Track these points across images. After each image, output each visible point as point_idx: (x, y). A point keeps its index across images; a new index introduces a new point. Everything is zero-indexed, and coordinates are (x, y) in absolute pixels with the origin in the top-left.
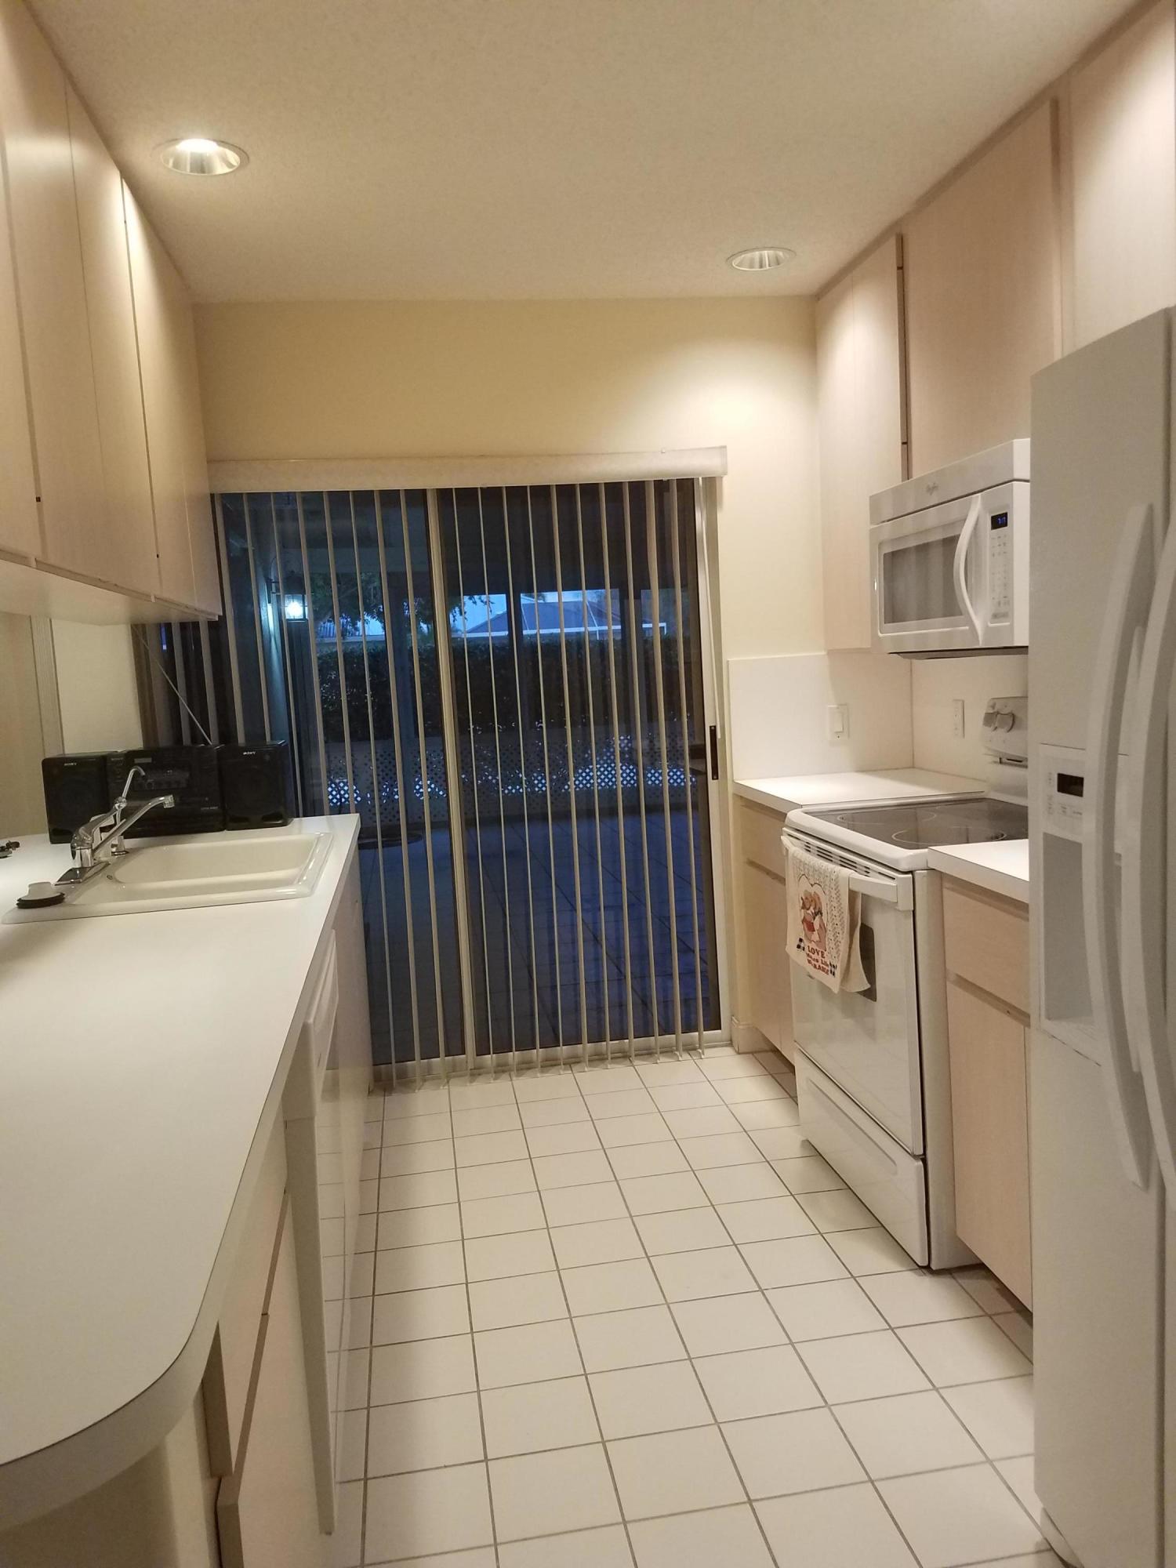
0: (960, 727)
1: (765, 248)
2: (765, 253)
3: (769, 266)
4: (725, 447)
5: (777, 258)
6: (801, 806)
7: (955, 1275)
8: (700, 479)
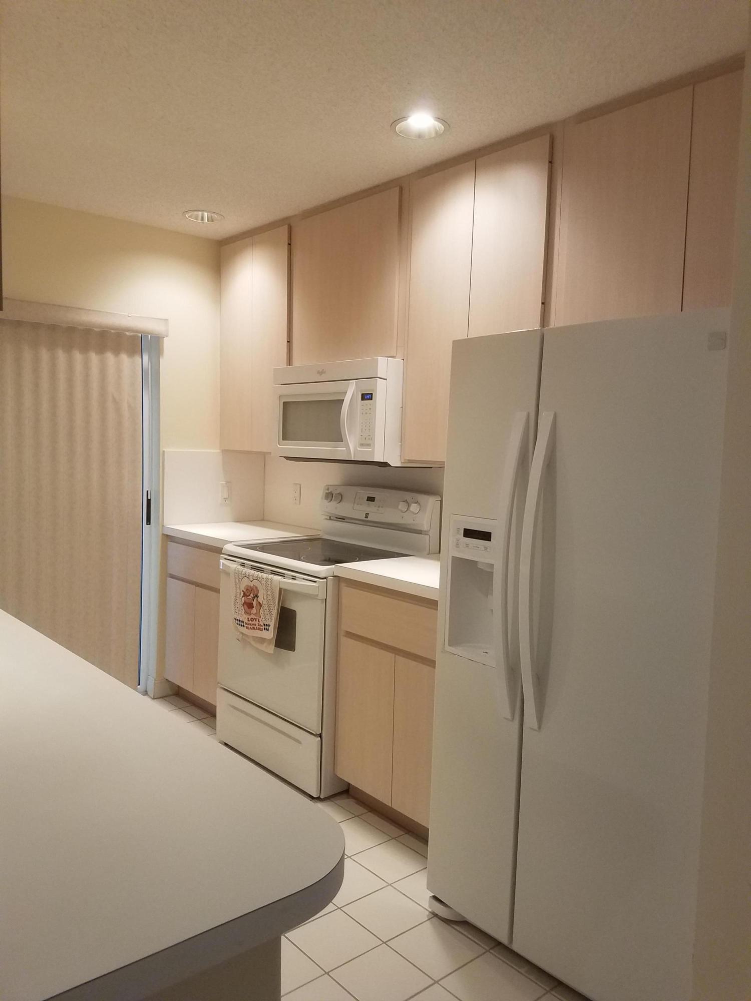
0: (298, 499)
1: (206, 211)
2: (206, 214)
3: (208, 221)
4: (167, 320)
5: (212, 217)
6: (231, 542)
7: (332, 799)
8: (149, 336)
